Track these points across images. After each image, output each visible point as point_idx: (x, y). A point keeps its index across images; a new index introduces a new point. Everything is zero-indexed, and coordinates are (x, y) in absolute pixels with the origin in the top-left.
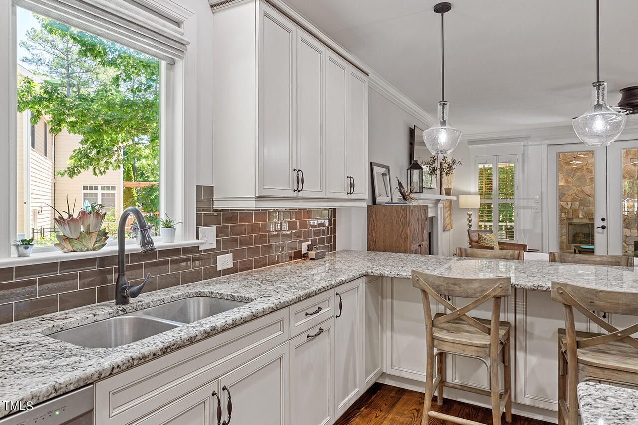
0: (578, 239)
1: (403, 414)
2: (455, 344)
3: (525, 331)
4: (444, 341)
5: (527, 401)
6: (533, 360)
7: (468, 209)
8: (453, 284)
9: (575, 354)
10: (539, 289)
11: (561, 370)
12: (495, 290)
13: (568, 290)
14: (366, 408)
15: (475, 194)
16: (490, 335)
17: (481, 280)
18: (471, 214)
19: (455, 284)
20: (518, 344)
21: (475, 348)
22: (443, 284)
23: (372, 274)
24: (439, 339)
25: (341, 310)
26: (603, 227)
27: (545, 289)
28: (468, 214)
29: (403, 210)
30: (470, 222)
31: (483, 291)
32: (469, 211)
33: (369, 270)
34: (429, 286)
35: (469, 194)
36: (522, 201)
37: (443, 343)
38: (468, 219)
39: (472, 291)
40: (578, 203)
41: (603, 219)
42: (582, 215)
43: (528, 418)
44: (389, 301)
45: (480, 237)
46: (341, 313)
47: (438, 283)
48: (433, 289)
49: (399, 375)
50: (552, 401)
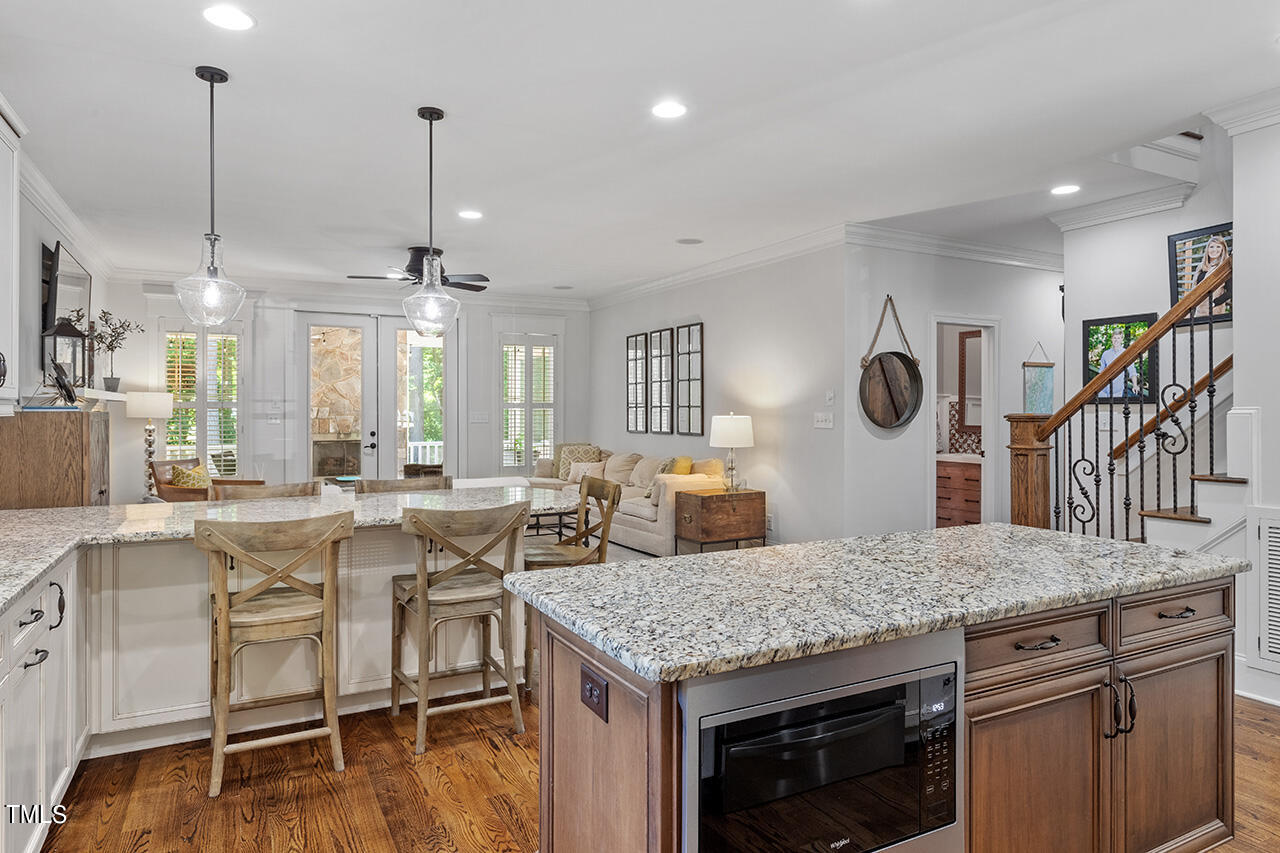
0: (327, 468)
1: (158, 784)
2: (270, 626)
3: (350, 591)
4: (251, 626)
5: (352, 689)
6: (360, 628)
7: (147, 421)
8: (275, 532)
9: (425, 595)
10: (382, 523)
11: (396, 629)
12: (333, 533)
13: (422, 517)
14: (77, 803)
15: (158, 390)
16: (322, 598)
17: (316, 519)
18: (154, 430)
19: (277, 531)
20: (340, 611)
21: (299, 623)
22: (258, 534)
23: (95, 542)
24: (242, 626)
25: (62, 613)
26: (373, 446)
27: (388, 523)
28: (146, 430)
29: (72, 422)
30: (150, 446)
31: (319, 535)
32: (149, 423)
33: (87, 537)
34: (232, 541)
35: (146, 389)
36: (260, 404)
37: (250, 629)
38: (146, 440)
39: (304, 538)
40: (328, 409)
41: (373, 434)
42: (334, 428)
43: (351, 715)
44: (107, 594)
45: (177, 474)
46: (61, 618)
47: (248, 533)
48: (239, 545)
49: (131, 727)
50: (382, 676)
